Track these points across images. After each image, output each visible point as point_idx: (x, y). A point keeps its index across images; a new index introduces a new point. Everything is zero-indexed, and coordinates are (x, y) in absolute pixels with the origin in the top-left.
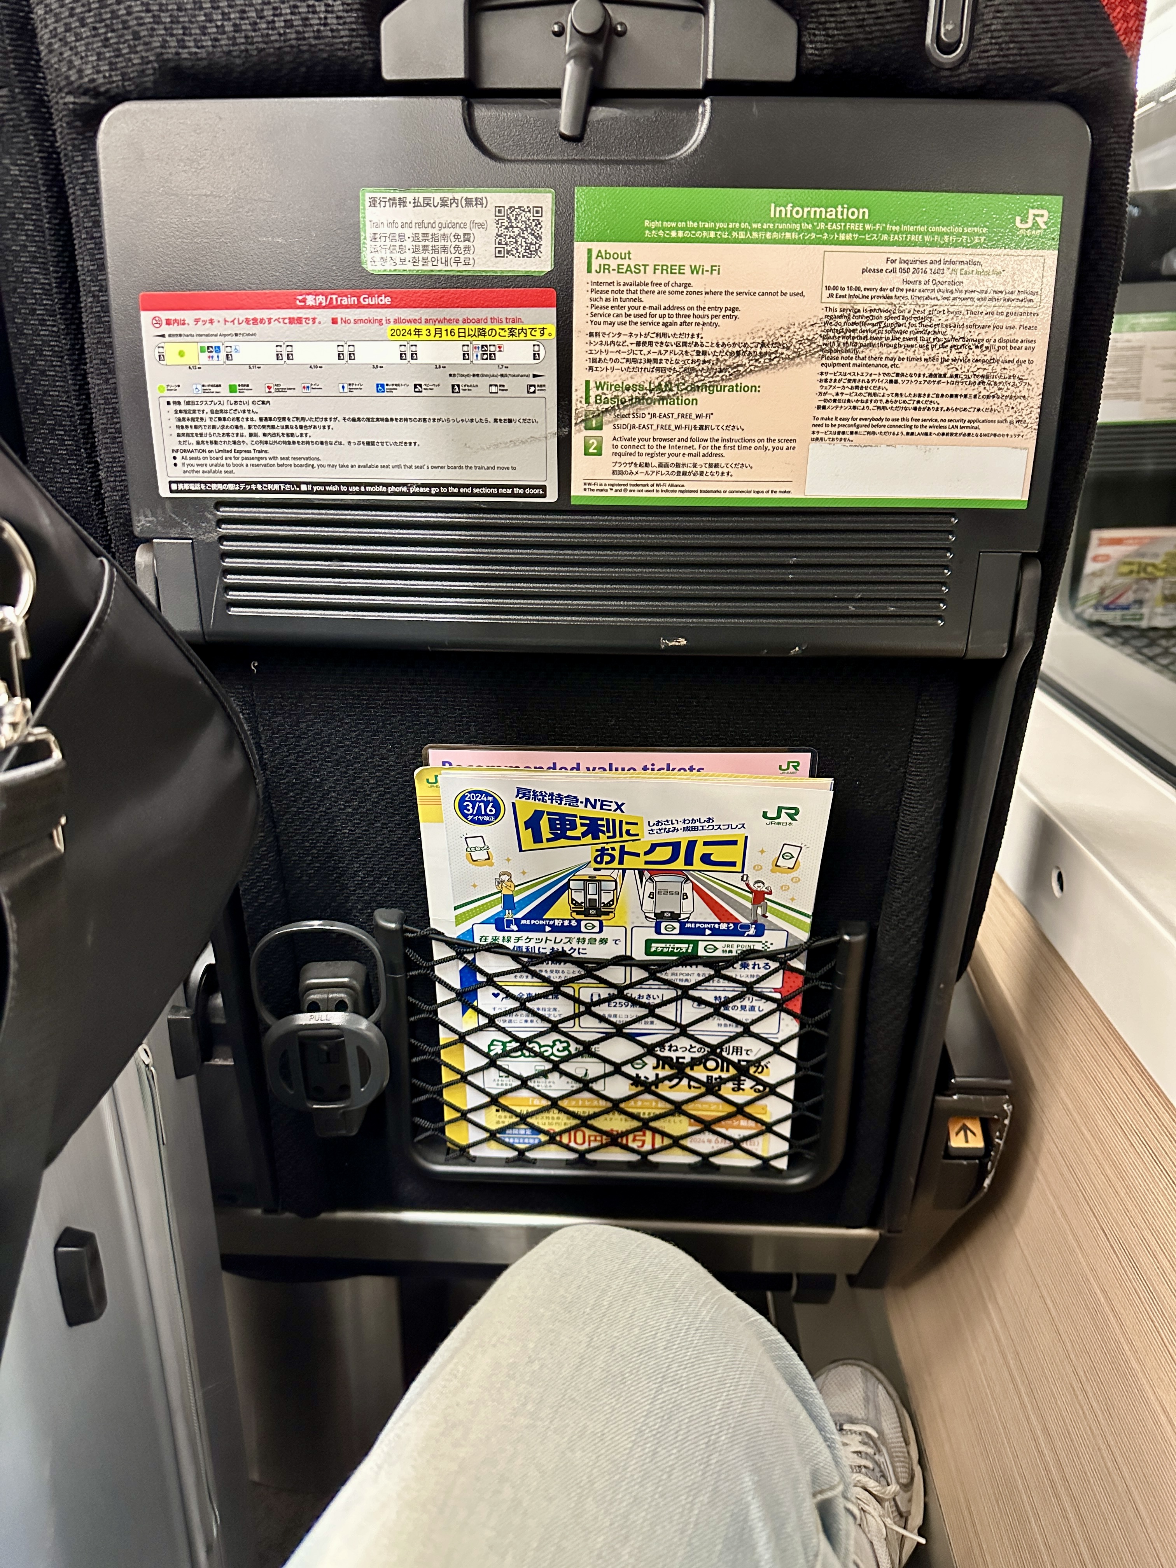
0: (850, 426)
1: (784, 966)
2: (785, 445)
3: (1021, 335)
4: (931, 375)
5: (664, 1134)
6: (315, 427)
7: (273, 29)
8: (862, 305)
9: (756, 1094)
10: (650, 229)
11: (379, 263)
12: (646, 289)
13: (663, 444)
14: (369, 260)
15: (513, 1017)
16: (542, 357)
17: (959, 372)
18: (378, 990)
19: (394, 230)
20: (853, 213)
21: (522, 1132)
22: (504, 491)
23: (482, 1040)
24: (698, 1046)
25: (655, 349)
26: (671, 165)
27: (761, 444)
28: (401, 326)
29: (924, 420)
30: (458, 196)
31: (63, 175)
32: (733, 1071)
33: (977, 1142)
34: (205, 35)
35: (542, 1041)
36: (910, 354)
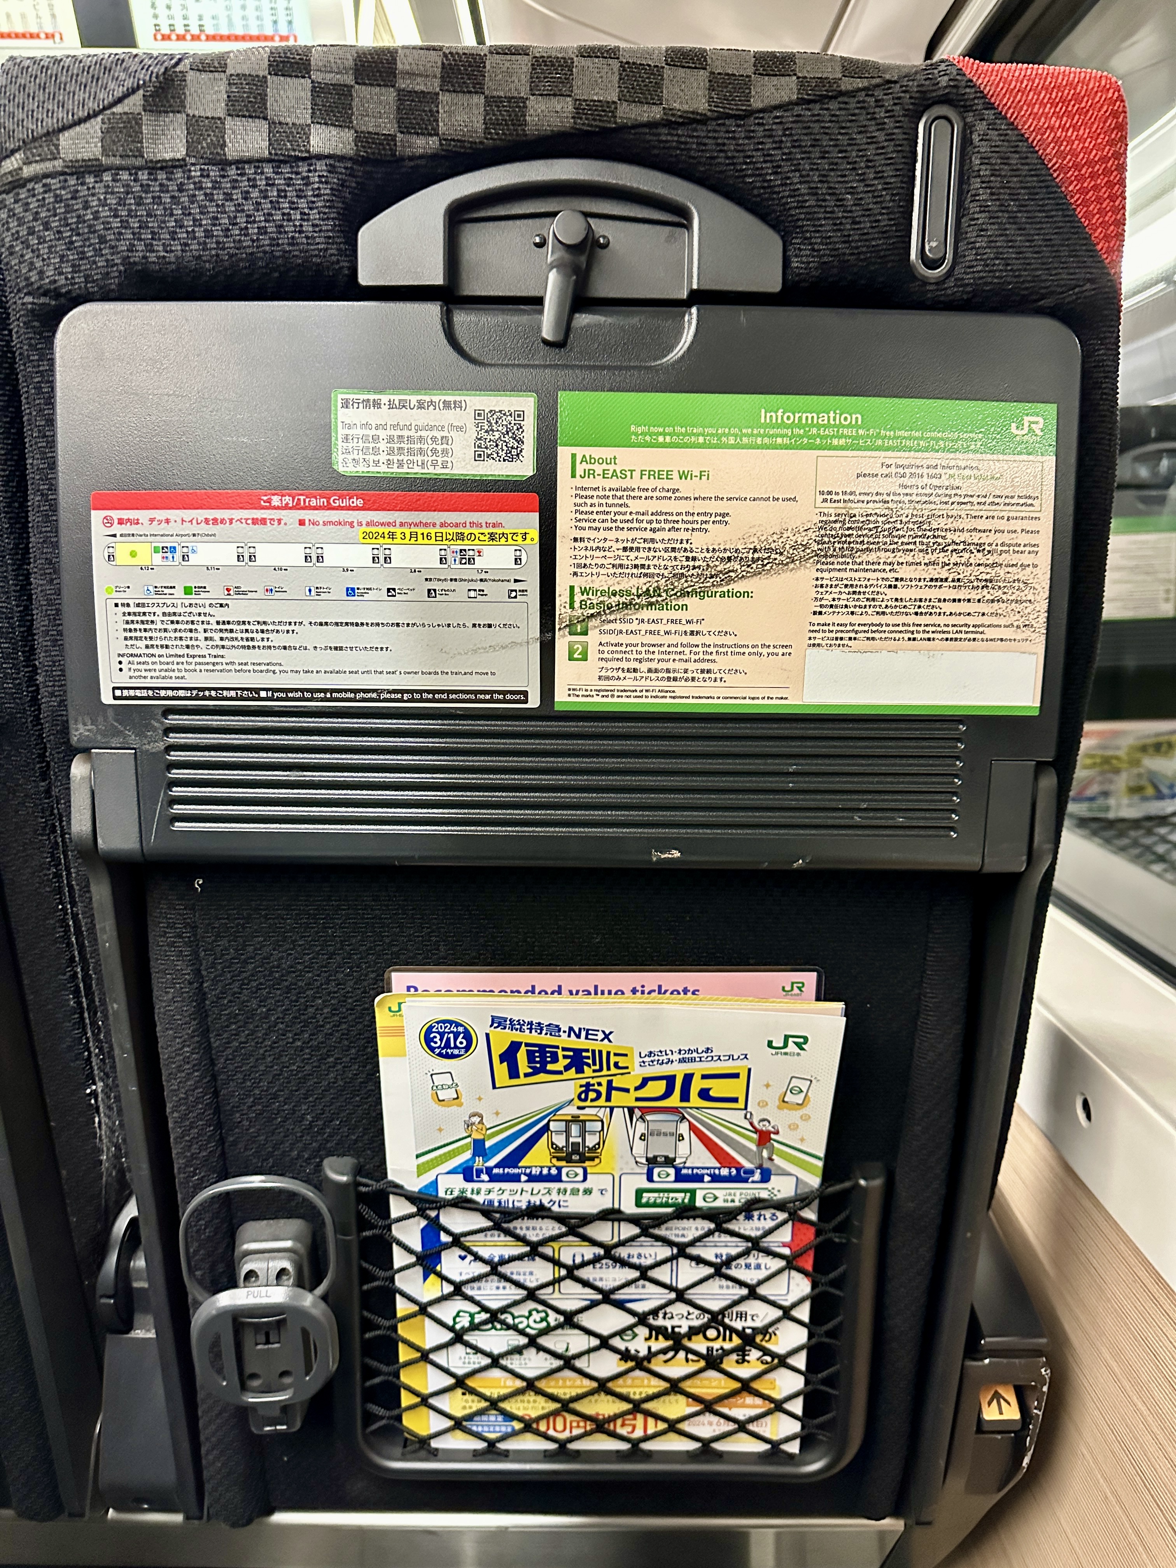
0: (848, 632)
1: (794, 1217)
2: (781, 651)
3: (1023, 539)
4: (932, 580)
5: (658, 1417)
6: (278, 631)
7: (246, 235)
8: (857, 509)
9: (764, 1367)
10: (636, 434)
11: (351, 465)
12: (632, 494)
13: (652, 649)
14: (341, 461)
15: (483, 1284)
16: (523, 562)
17: (961, 576)
18: (325, 1251)
19: (367, 432)
20: (846, 419)
21: (492, 1418)
22: (482, 697)
23: (446, 1312)
24: (697, 1312)
25: (642, 554)
26: (657, 371)
27: (755, 650)
28: (374, 529)
29: (926, 625)
30: (436, 399)
31: (17, 374)
32: (737, 1341)
33: (1012, 1413)
34: (174, 240)
35: (516, 1311)
36: (910, 559)
